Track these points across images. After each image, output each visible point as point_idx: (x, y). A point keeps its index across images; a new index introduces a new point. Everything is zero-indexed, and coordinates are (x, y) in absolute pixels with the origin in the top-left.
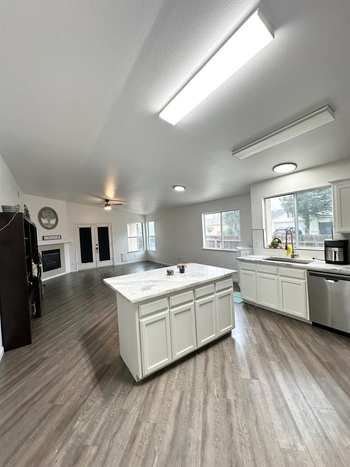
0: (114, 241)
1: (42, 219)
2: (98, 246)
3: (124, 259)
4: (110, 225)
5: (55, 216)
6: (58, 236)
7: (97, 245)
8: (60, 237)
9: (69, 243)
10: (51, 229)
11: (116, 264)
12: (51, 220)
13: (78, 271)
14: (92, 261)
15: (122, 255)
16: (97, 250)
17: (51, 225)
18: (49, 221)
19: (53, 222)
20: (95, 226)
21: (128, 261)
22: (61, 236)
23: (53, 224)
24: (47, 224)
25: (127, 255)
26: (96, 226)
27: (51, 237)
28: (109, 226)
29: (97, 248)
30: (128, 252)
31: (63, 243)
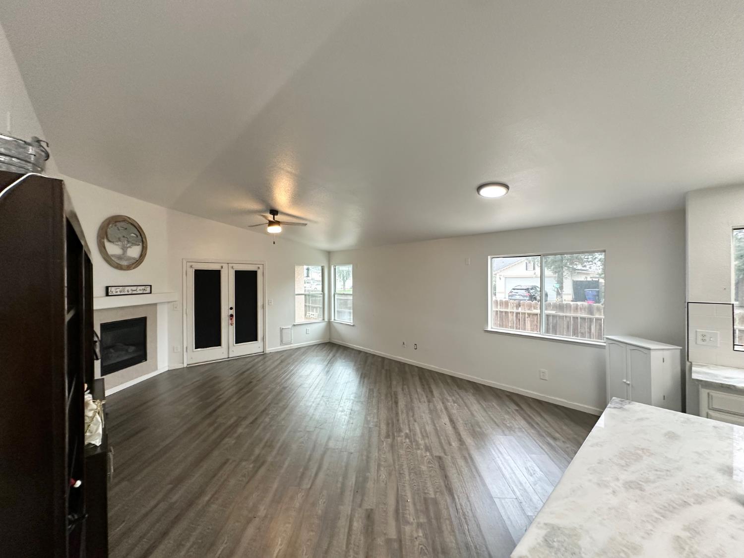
0: (269, 301)
1: (108, 245)
2: (233, 312)
3: (285, 340)
4: (261, 267)
5: (141, 238)
6: (143, 287)
7: (231, 308)
8: (149, 289)
9: (169, 302)
10: (128, 268)
11: (269, 350)
12: (130, 247)
13: (185, 365)
14: (218, 343)
15: (282, 330)
16: (231, 319)
17: (130, 258)
18: (124, 249)
19: (134, 252)
20: (230, 269)
21: (292, 342)
22: (151, 286)
23: (134, 258)
24: (120, 257)
25: (292, 331)
26: (232, 267)
27: (127, 288)
28: (259, 268)
29: (232, 316)
30: (294, 325)
31: (155, 304)
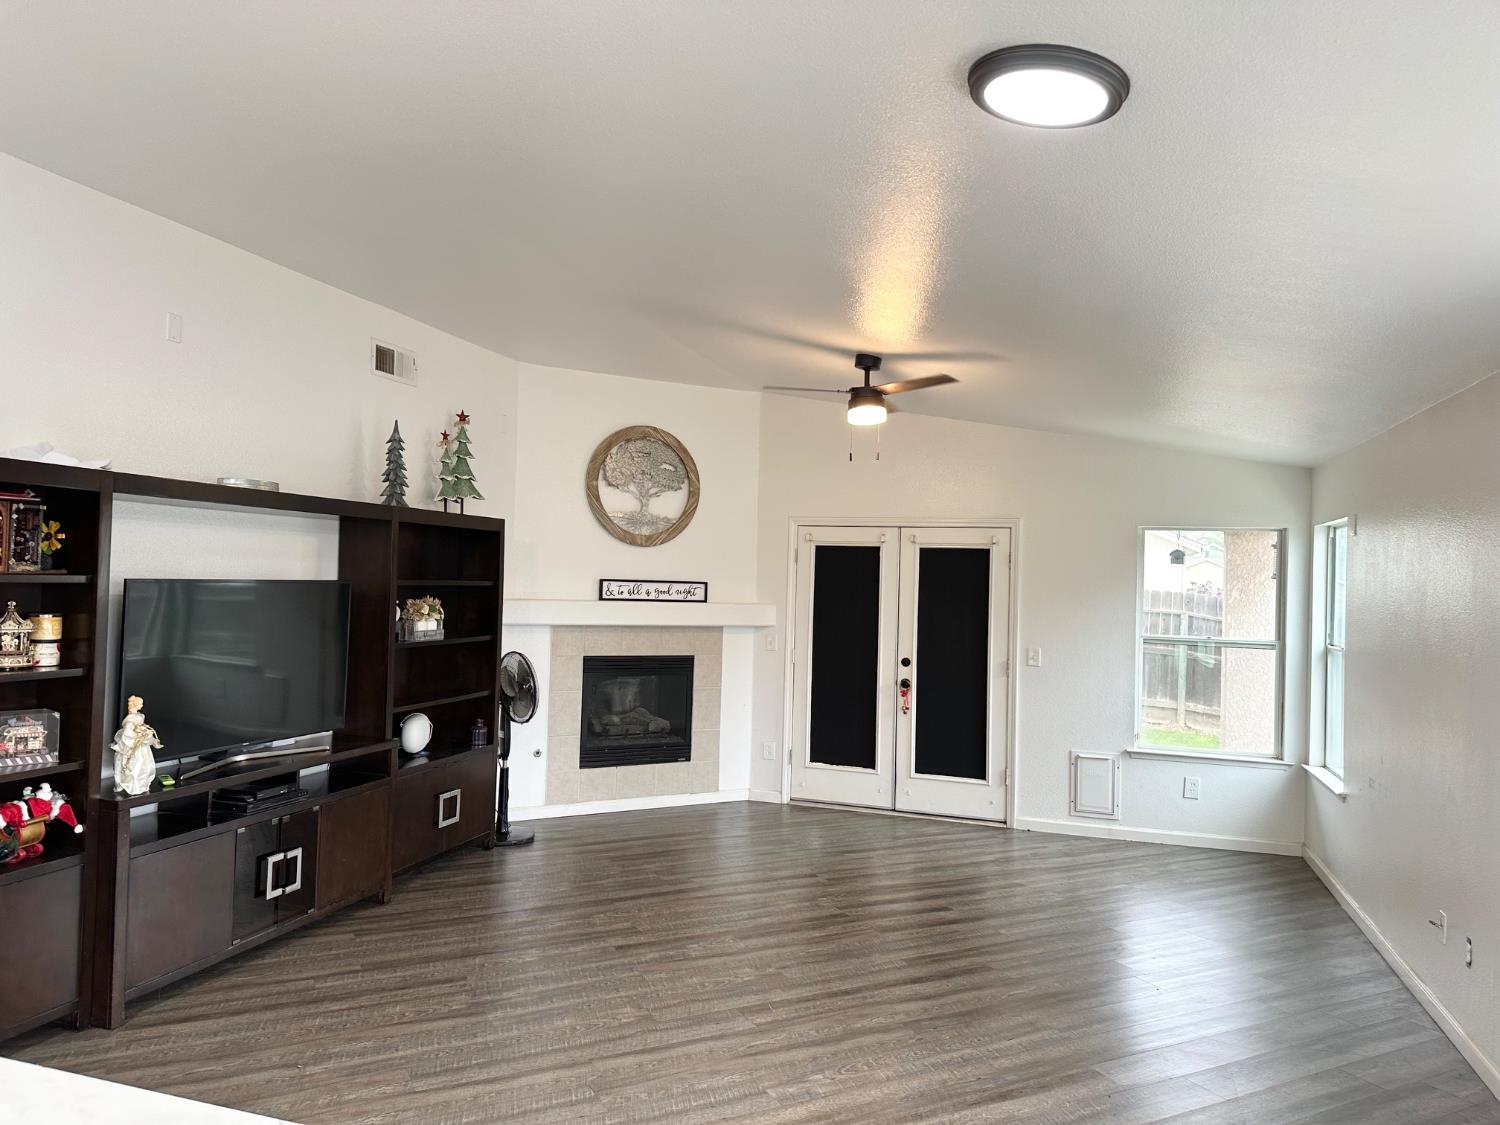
0: (1026, 651)
1: (605, 492)
2: (911, 673)
3: (1086, 800)
4: (1001, 537)
5: (684, 469)
6: (687, 586)
7: (906, 662)
8: (697, 591)
9: (757, 628)
10: (649, 541)
11: (1021, 820)
12: (656, 495)
13: (786, 800)
14: (868, 760)
15: (1075, 761)
16: (904, 694)
17: (653, 522)
18: (644, 497)
19: (669, 504)
20: (905, 543)
22: (706, 584)
23: (668, 520)
24: (632, 519)
26: (913, 539)
27: (645, 586)
28: (994, 541)
29: (905, 684)
30: (1130, 754)
31: (720, 629)
